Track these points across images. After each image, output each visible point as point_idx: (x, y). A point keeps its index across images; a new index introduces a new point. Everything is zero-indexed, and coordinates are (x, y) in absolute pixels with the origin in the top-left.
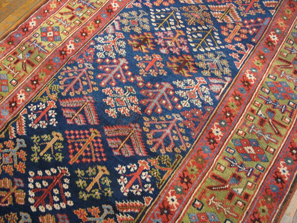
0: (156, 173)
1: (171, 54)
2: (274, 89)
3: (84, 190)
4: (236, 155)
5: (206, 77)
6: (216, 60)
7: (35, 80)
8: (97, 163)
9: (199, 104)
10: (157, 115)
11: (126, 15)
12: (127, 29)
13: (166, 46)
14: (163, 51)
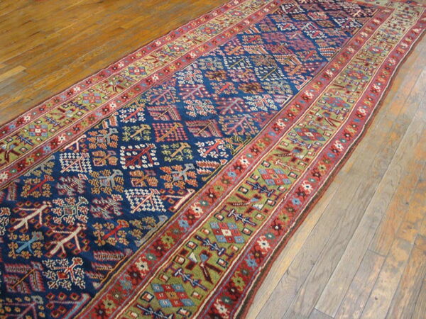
0: (230, 146)
1: (242, 82)
2: (330, 101)
3: (169, 156)
4: (298, 137)
5: (271, 95)
6: (279, 86)
7: (125, 97)
8: (180, 141)
9: (266, 109)
10: (230, 115)
11: (202, 60)
12: (204, 68)
13: (237, 77)
14: (235, 80)
